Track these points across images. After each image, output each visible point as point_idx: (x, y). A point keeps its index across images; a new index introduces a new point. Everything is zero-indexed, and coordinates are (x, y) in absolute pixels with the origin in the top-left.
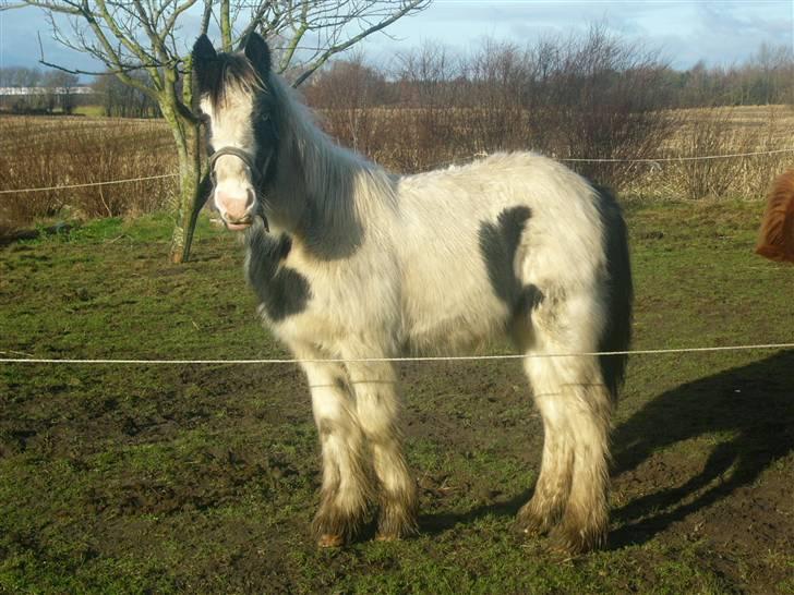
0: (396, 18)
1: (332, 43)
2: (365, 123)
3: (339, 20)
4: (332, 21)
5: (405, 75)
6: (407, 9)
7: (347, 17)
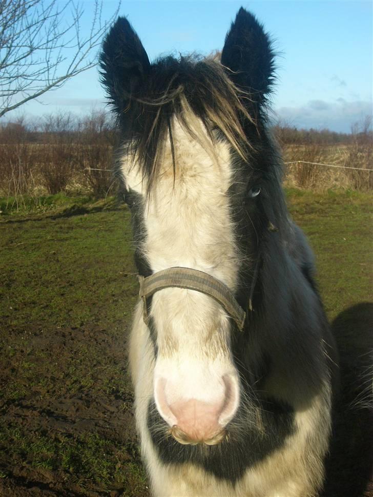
0: (43, 91)
1: (6, 105)
2: (25, 151)
3: (10, 92)
4: (6, 93)
5: (48, 126)
6: (51, 86)
7: (14, 91)
